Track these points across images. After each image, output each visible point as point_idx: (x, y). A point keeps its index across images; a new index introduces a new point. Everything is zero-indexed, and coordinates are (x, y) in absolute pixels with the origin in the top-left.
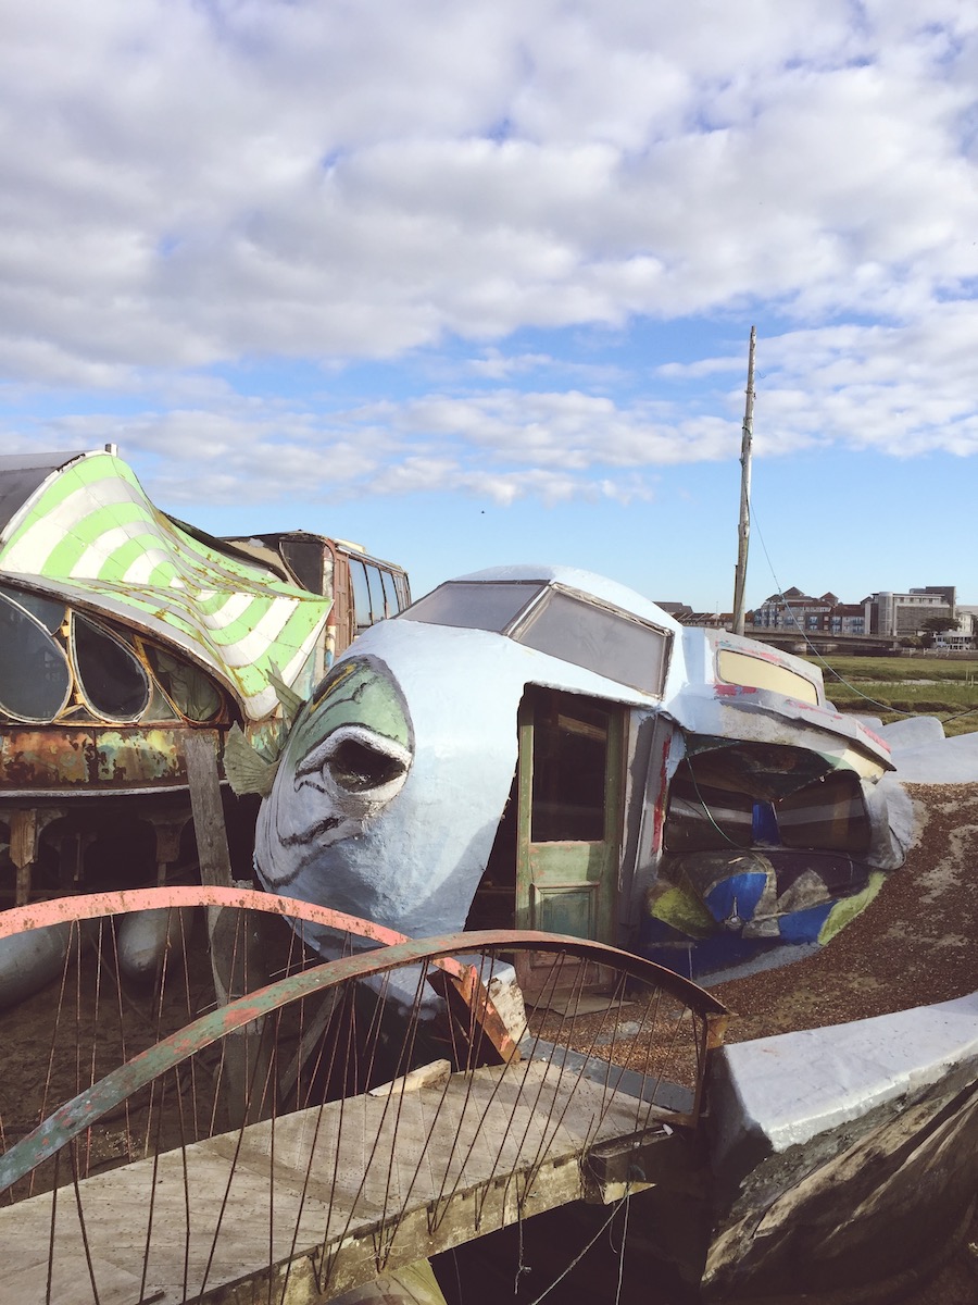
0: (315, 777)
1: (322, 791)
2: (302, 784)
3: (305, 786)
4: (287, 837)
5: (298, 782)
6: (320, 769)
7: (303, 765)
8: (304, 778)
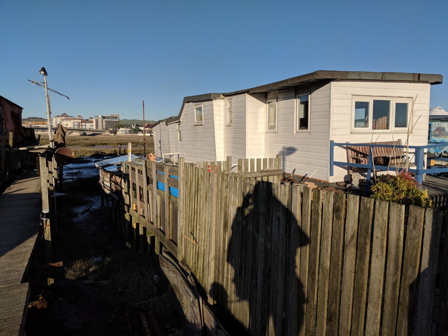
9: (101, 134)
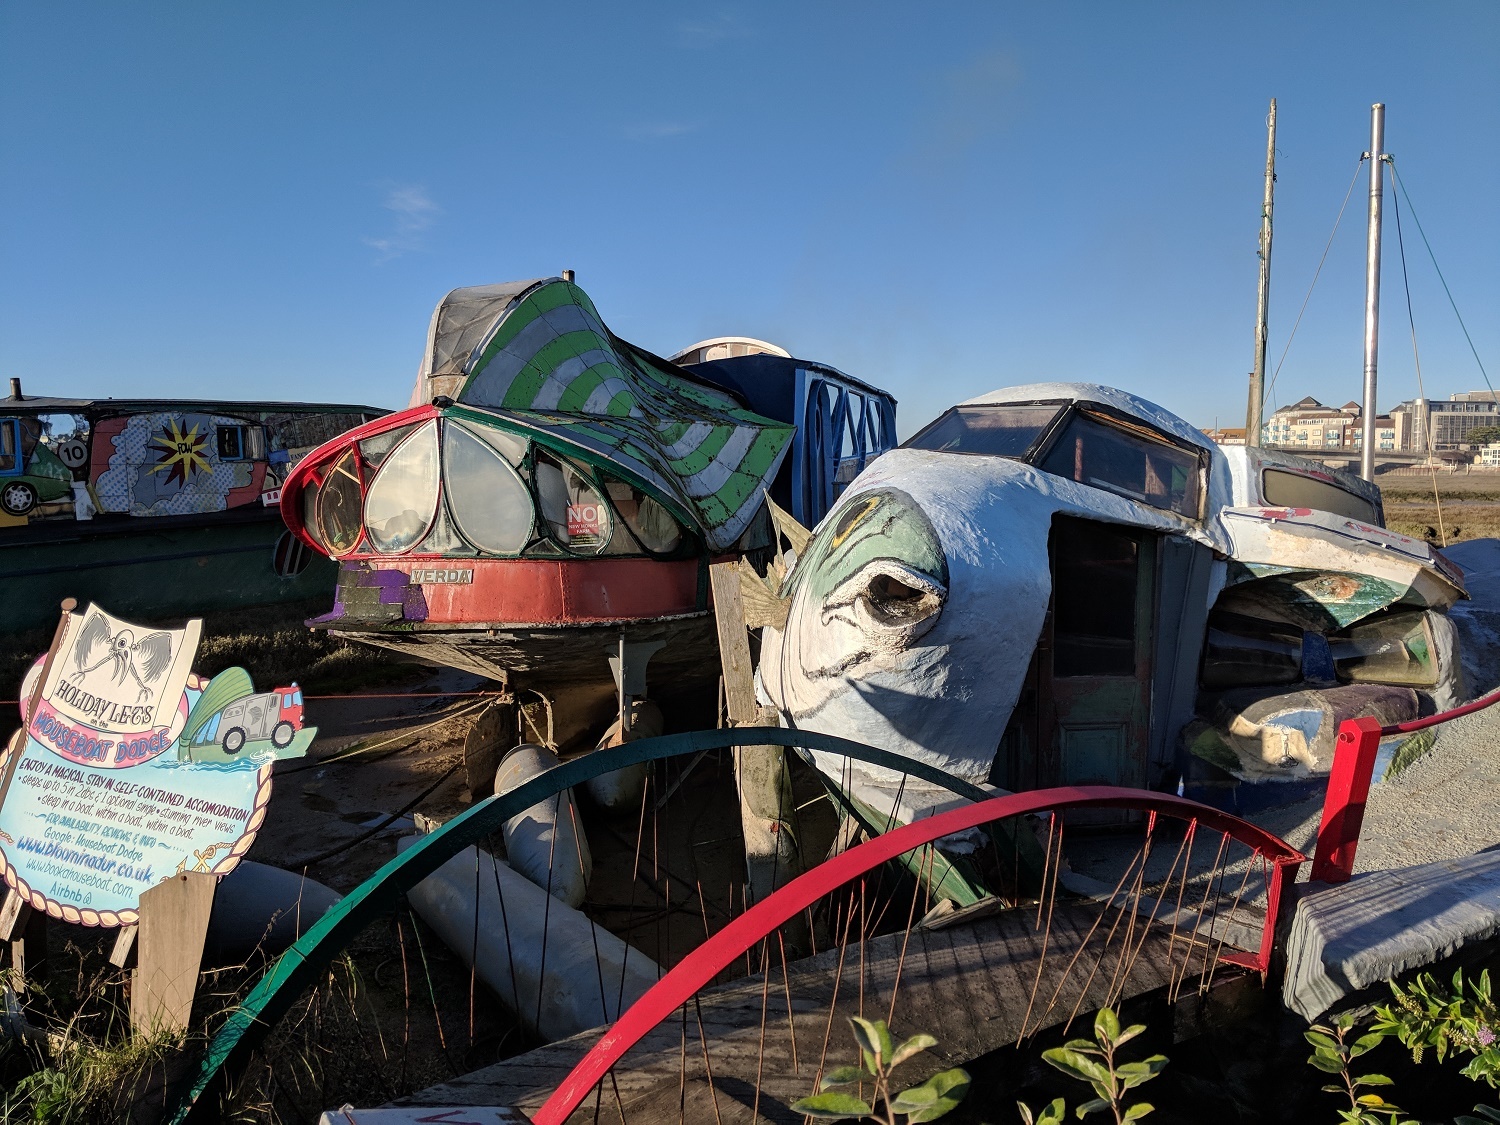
0: (846, 611)
1: (854, 625)
2: (831, 618)
3: (834, 620)
4: (813, 670)
5: (827, 616)
6: (852, 604)
7: (832, 600)
8: (833, 612)
9: (1409, 465)
